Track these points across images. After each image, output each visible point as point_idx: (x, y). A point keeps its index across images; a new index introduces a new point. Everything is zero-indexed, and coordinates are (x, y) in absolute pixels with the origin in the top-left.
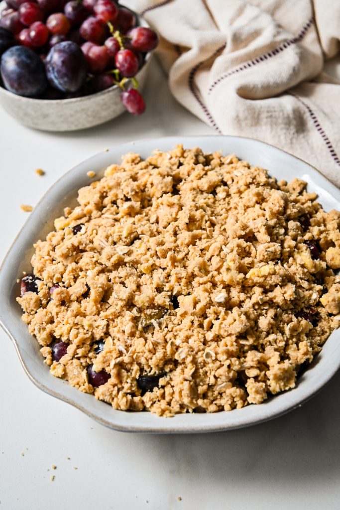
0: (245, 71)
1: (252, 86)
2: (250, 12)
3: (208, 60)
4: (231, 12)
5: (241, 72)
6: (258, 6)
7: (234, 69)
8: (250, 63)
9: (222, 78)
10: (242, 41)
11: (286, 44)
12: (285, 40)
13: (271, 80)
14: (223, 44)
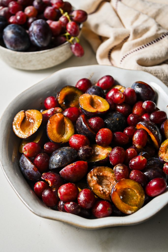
0: (141, 50)
1: (145, 59)
2: (143, 18)
3: (119, 45)
4: (132, 18)
5: (138, 51)
6: (147, 14)
7: (134, 49)
8: (144, 46)
9: (128, 54)
10: (139, 34)
11: (164, 36)
12: (163, 33)
13: (156, 55)
14: (128, 35)
